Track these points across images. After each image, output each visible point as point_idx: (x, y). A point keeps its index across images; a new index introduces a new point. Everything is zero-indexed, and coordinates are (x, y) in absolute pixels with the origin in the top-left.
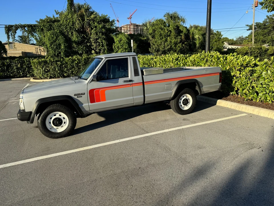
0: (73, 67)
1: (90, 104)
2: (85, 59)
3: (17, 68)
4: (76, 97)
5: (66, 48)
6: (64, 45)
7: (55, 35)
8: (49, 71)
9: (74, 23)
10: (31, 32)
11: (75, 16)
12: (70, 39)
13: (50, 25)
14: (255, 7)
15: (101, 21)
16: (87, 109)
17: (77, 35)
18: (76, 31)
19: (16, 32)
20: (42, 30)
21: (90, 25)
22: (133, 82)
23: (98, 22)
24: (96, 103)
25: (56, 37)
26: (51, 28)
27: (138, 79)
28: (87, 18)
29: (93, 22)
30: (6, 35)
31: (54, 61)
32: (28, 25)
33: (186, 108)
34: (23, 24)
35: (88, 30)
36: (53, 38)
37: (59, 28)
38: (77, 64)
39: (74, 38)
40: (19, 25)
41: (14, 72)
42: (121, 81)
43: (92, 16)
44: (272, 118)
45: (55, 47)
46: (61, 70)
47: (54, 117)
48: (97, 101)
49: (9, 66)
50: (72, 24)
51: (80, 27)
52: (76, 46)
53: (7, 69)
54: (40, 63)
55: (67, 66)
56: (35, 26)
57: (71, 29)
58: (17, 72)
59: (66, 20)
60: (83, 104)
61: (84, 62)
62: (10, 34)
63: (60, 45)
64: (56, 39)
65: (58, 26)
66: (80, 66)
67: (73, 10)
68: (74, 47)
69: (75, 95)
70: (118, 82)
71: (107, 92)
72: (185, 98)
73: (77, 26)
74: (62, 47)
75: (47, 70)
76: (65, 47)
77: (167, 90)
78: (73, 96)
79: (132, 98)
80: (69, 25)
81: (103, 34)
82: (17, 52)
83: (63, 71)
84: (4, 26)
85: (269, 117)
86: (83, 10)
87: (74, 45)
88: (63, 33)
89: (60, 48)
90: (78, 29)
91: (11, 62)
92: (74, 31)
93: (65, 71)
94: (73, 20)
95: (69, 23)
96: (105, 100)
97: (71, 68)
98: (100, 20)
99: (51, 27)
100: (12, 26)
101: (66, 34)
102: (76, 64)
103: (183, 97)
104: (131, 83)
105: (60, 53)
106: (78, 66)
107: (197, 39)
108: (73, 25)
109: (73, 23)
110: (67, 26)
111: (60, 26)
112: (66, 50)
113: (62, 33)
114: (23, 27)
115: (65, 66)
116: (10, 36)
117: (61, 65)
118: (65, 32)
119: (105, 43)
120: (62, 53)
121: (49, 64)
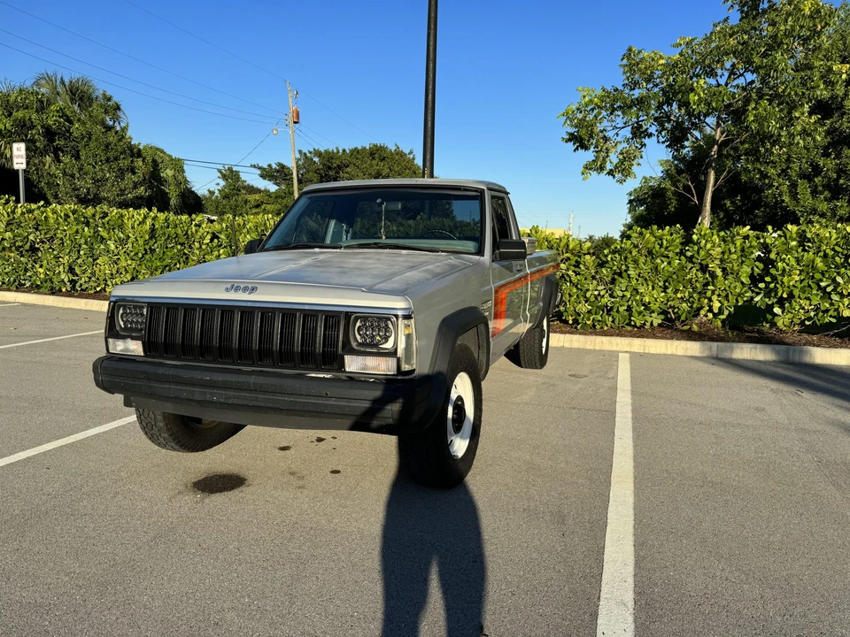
1: (493, 340)
14: (295, 123)
44: (675, 353)
85: (669, 352)
107: (171, 180)
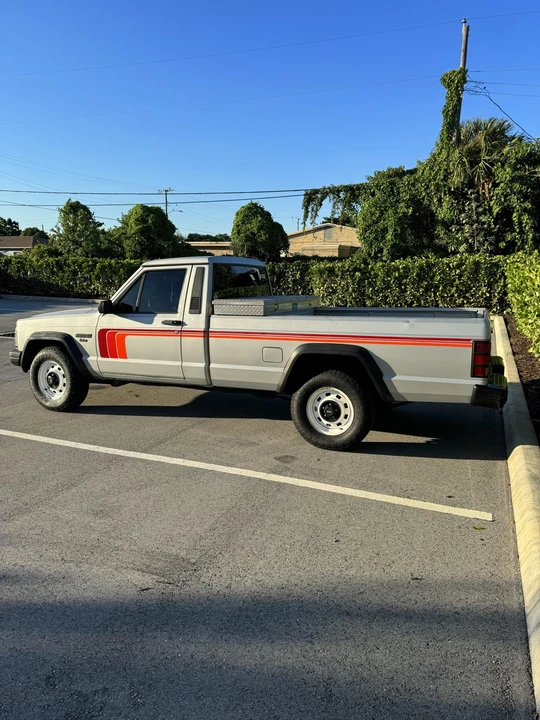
0: (388, 287)
1: (100, 359)
2: (421, 268)
3: (294, 281)
4: (78, 339)
5: (396, 238)
6: (395, 230)
7: (380, 207)
8: (334, 292)
9: (450, 173)
10: (349, 202)
11: (456, 154)
12: (433, 215)
13: (393, 184)
15: (518, 161)
16: (95, 368)
17: (453, 203)
18: (451, 193)
19: (321, 205)
20: (373, 195)
21: (489, 174)
22: (185, 328)
23: (516, 164)
24: (110, 359)
25: (382, 213)
26: (392, 190)
27: (196, 322)
28: (487, 158)
29: (503, 166)
30: (303, 212)
31: (348, 270)
32: (346, 187)
33: (334, 430)
34: (337, 185)
35: (483, 188)
36: (372, 214)
37: (410, 189)
38: (399, 279)
39: (443, 213)
40: (329, 188)
41: (289, 288)
42: (159, 321)
43: (507, 149)
45: (372, 236)
46: (360, 291)
47: (51, 370)
48: (112, 357)
49: (281, 275)
50: (445, 176)
51: (463, 183)
52: (445, 233)
53: (278, 281)
54: (321, 272)
55: (375, 282)
56: (359, 187)
57: (437, 190)
58: (294, 290)
59: (431, 168)
60: (89, 356)
61: (417, 276)
62: (310, 209)
63: (385, 230)
64: (380, 217)
65: (409, 184)
66: (405, 284)
67: (454, 139)
68: (438, 237)
69: (78, 336)
70: (151, 322)
71: (129, 340)
72: (332, 398)
73: (456, 180)
74: (389, 237)
75: (332, 288)
76: (396, 236)
77: (270, 363)
78: (74, 336)
79: (179, 363)
80: (435, 179)
81: (525, 197)
82: (328, 246)
83: (363, 294)
84: (304, 193)
86: (480, 138)
87: (440, 231)
88: (419, 200)
89: (383, 238)
90: (457, 188)
91: (286, 267)
92: (445, 194)
93: (368, 296)
94: (448, 165)
95: (436, 174)
96: (124, 356)
97: (382, 289)
98: (517, 159)
99: (392, 188)
100: (316, 192)
101: (426, 202)
102: (396, 278)
103: (328, 395)
104: (179, 328)
105: (381, 251)
106: (400, 285)
108: (445, 178)
109: (447, 175)
110: (430, 181)
111: (413, 185)
112: (395, 244)
113: (415, 201)
114: (335, 191)
115: (369, 283)
116: (310, 214)
117: (361, 280)
118: (423, 199)
119: (527, 223)
120: (385, 252)
121: (337, 276)
